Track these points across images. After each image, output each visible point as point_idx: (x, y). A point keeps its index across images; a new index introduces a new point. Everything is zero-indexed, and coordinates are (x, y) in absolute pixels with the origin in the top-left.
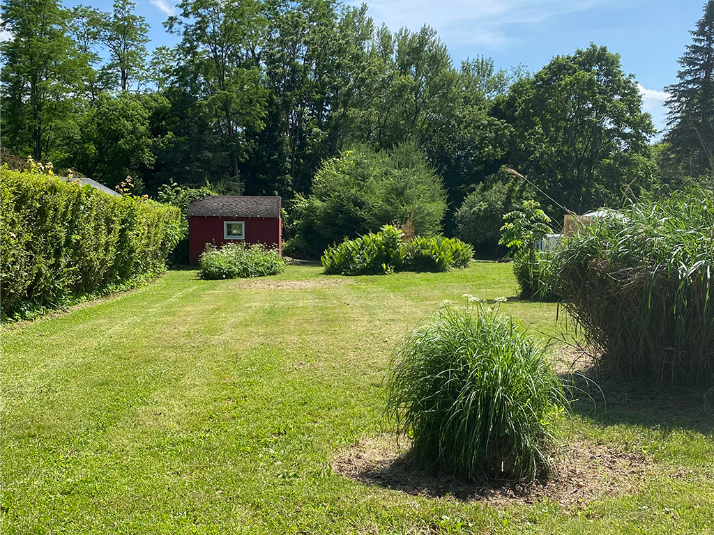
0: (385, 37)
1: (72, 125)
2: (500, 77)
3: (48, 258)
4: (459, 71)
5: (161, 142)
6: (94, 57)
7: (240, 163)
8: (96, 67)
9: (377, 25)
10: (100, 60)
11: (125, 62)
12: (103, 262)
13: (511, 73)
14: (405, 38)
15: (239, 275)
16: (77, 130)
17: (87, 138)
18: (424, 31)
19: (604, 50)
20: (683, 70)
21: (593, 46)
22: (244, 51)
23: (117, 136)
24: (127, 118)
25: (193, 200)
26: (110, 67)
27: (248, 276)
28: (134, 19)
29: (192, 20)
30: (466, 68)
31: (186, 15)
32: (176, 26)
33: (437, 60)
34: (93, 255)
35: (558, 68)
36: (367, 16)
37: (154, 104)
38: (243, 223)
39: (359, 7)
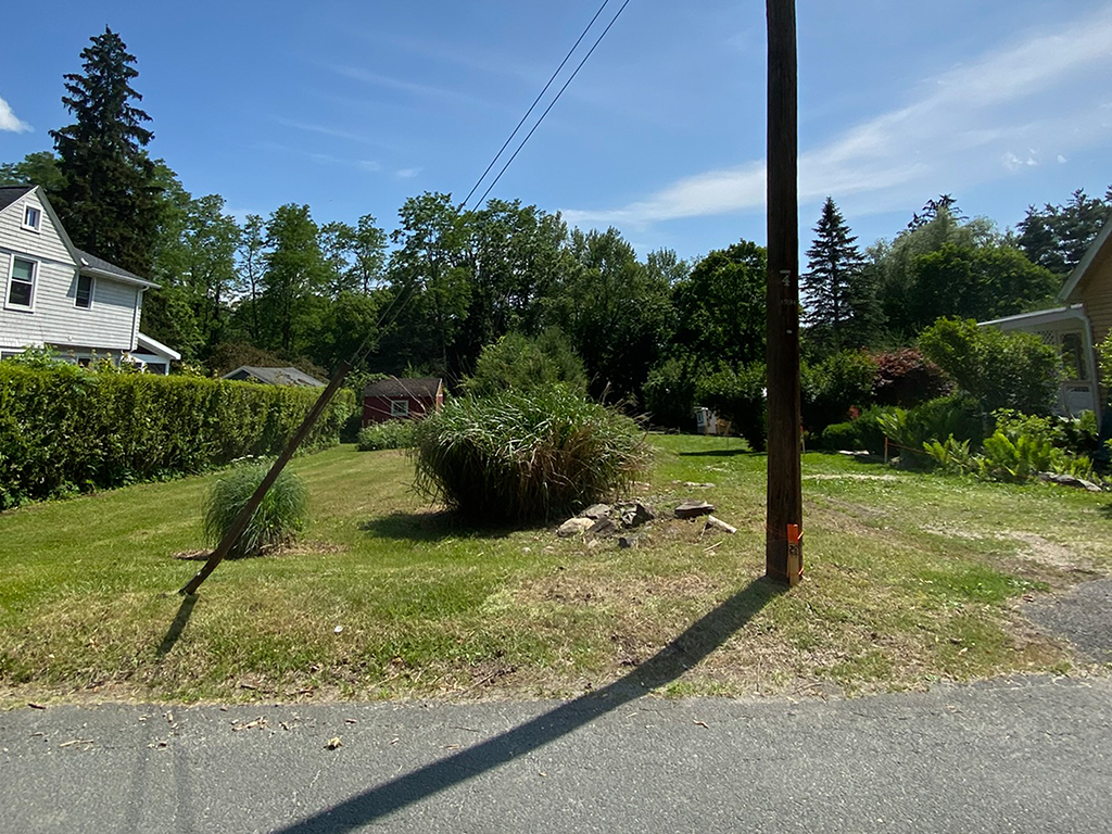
0: (577, 236)
1: (315, 319)
2: (683, 264)
3: (185, 435)
4: (646, 262)
5: (385, 330)
6: (343, 262)
7: (447, 347)
8: (344, 270)
9: (570, 228)
10: (348, 264)
11: (367, 265)
12: (247, 439)
13: (691, 263)
14: (595, 238)
15: (388, 447)
16: (319, 322)
17: (326, 329)
18: (610, 231)
19: (752, 244)
20: (813, 261)
21: (744, 242)
22: (464, 253)
23: (350, 326)
24: (361, 312)
25: (370, 383)
26: (355, 269)
27: (396, 447)
28: (375, 231)
29: (413, 233)
30: (652, 259)
31: (408, 228)
32: (400, 237)
33: (624, 254)
34: (235, 432)
35: (714, 260)
36: (562, 220)
37: (384, 300)
38: (407, 402)
39: (555, 215)
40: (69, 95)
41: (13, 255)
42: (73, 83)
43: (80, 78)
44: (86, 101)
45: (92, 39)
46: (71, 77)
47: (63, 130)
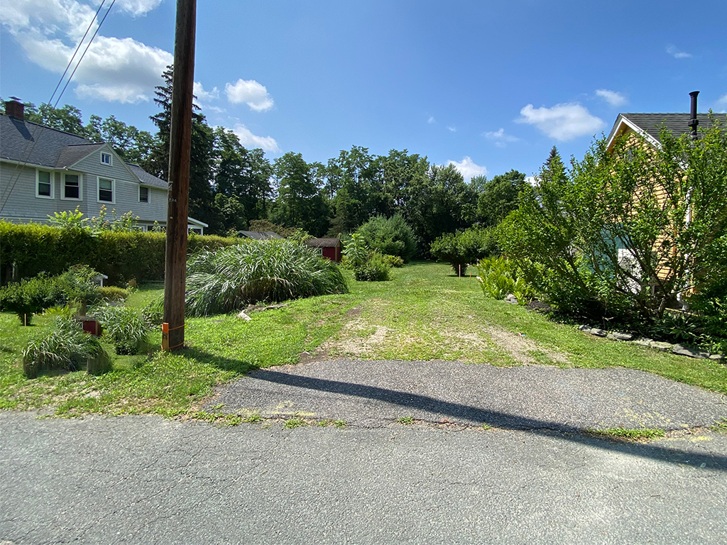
38: (322, 249)
40: (157, 97)
41: (98, 177)
42: (160, 91)
43: (163, 88)
44: (167, 100)
45: (168, 67)
46: (159, 88)
47: (157, 116)
